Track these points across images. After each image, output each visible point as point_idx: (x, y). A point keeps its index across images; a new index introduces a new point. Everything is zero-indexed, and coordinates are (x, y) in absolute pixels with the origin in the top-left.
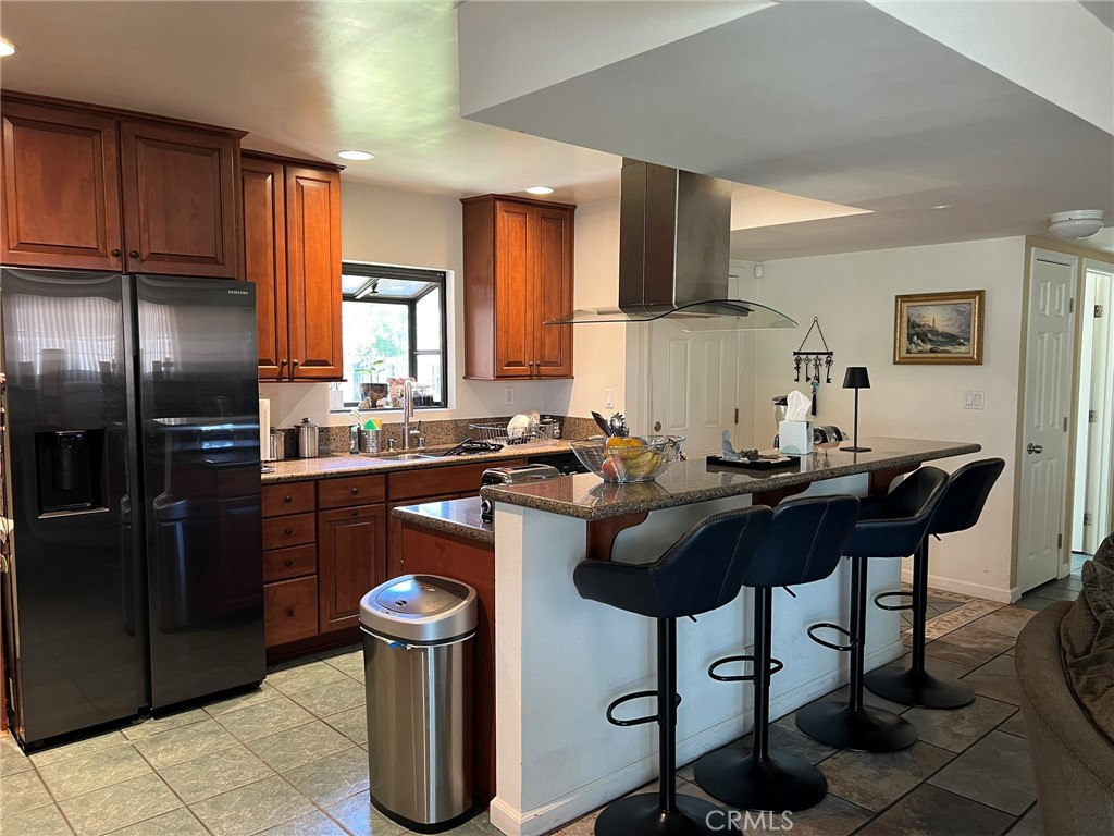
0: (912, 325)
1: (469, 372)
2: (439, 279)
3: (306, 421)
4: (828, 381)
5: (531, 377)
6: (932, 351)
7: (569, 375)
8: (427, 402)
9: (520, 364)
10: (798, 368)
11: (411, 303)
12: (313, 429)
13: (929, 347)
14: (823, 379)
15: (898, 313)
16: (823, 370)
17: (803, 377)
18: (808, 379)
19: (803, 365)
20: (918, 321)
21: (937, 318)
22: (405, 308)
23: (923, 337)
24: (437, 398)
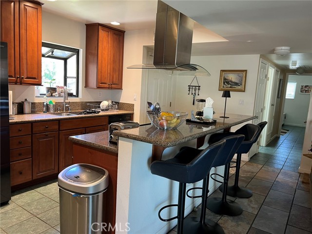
0: (225, 79)
1: (86, 85)
2: (77, 52)
3: (26, 100)
4: (198, 95)
5: (109, 88)
6: (230, 87)
7: (121, 88)
8: (71, 95)
9: (105, 84)
10: (189, 90)
11: (65, 60)
12: (29, 103)
13: (230, 86)
15: (221, 76)
16: (197, 91)
17: (191, 93)
19: (191, 90)
20: (227, 78)
21: (232, 77)
22: (63, 61)
23: (228, 83)
24: (75, 94)
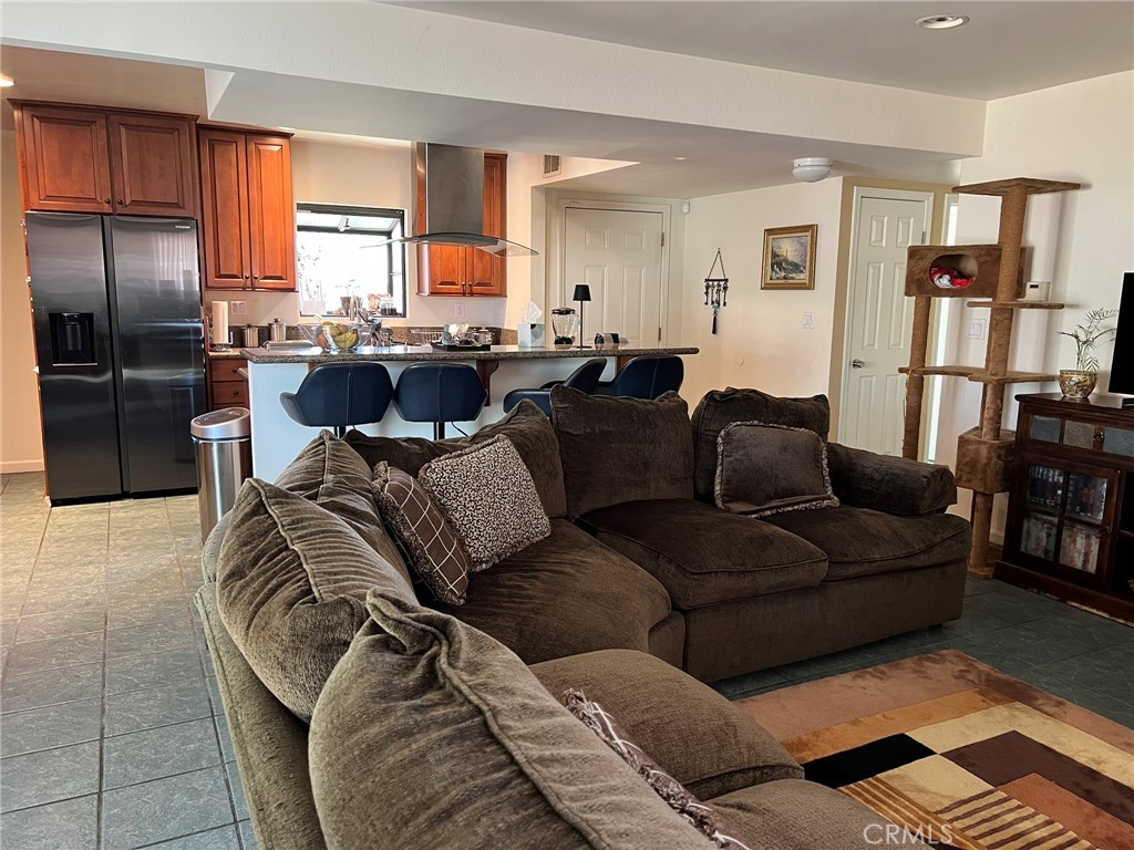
0: (775, 255)
1: (420, 290)
2: (399, 214)
3: (276, 321)
4: (725, 304)
5: (464, 294)
6: (785, 278)
7: (502, 294)
9: (454, 284)
10: (707, 293)
11: (388, 234)
12: (281, 326)
13: (783, 274)
14: (722, 303)
15: (766, 243)
16: (722, 294)
17: (710, 302)
18: (713, 303)
19: (710, 290)
20: (777, 251)
21: (789, 249)
23: (779, 265)
